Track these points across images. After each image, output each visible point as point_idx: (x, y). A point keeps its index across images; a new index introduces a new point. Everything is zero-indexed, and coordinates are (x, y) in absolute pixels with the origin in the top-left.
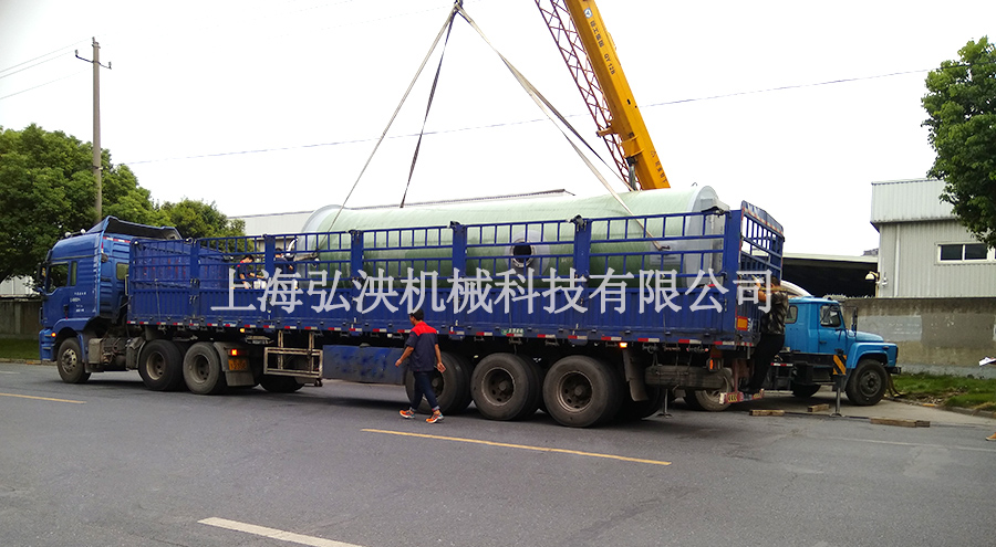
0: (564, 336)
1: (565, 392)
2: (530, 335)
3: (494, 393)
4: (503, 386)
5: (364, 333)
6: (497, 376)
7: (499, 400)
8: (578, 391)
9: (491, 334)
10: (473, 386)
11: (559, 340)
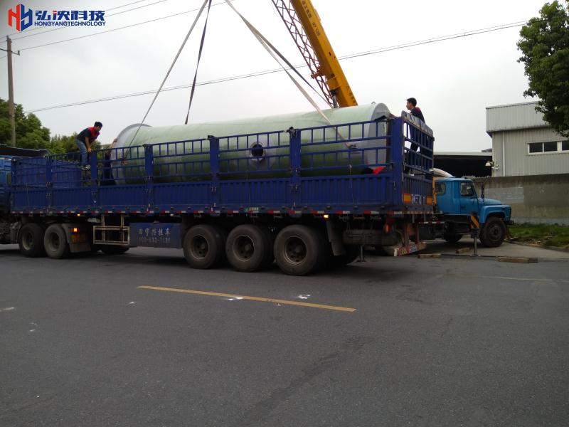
0: (286, 211)
1: (289, 250)
2: (263, 212)
3: (242, 252)
4: (247, 248)
5: (155, 213)
6: (243, 241)
7: (246, 257)
8: (297, 250)
9: (237, 212)
10: (227, 248)
11: (283, 215)
